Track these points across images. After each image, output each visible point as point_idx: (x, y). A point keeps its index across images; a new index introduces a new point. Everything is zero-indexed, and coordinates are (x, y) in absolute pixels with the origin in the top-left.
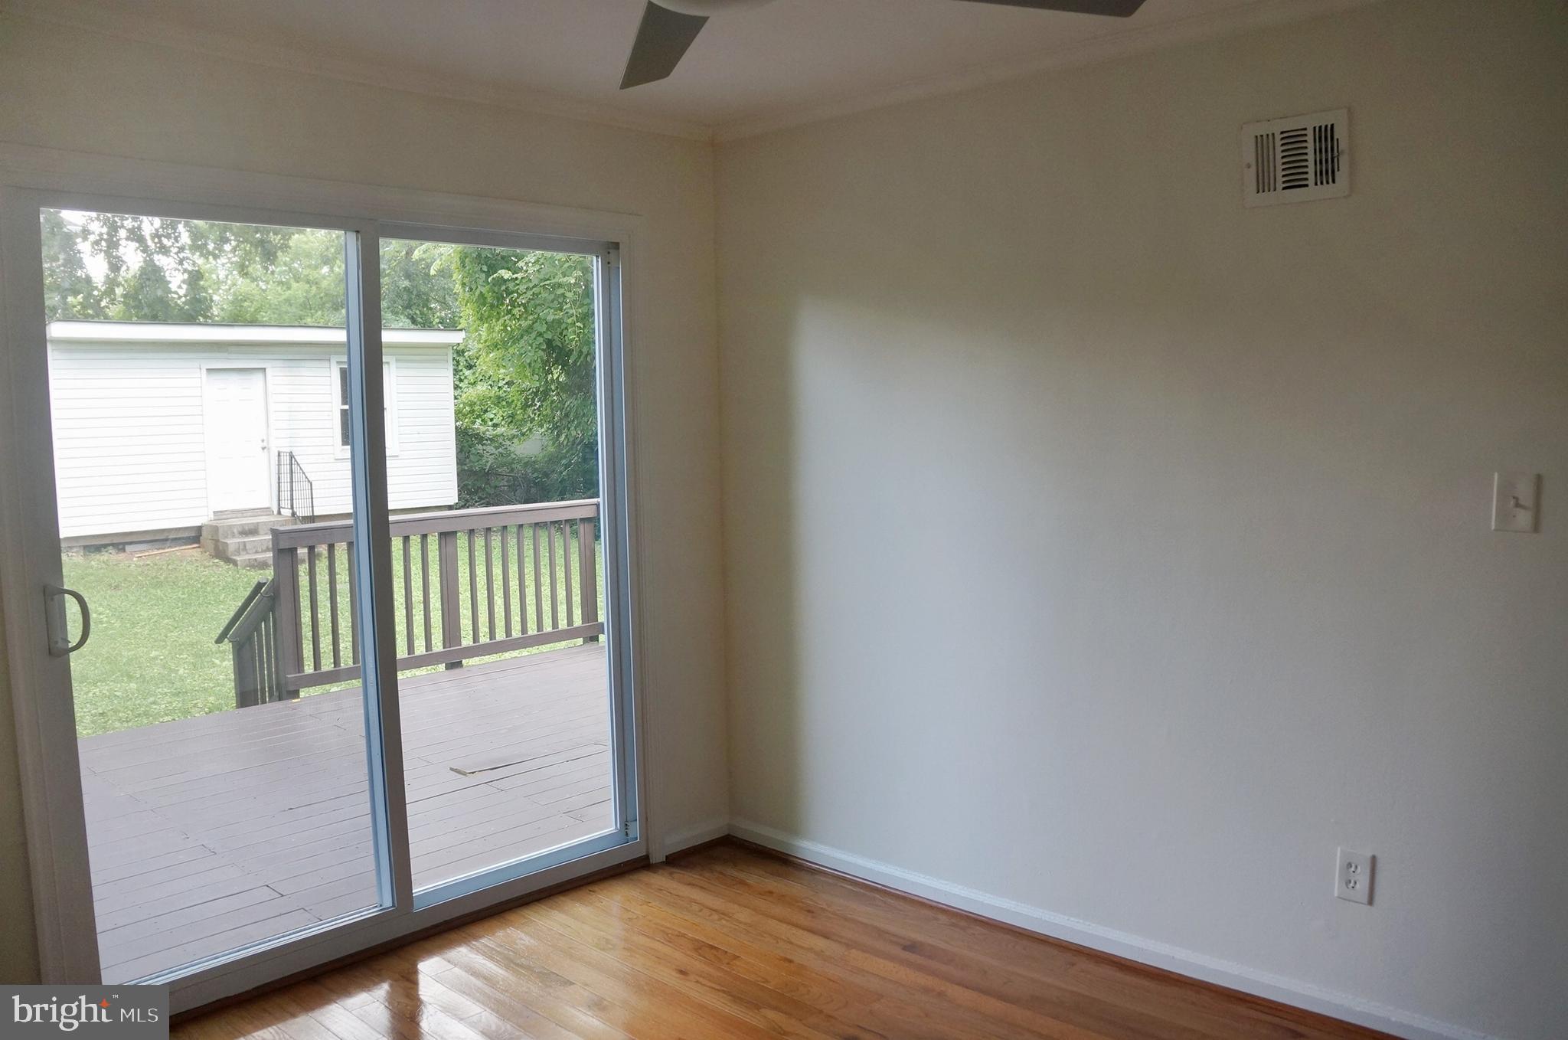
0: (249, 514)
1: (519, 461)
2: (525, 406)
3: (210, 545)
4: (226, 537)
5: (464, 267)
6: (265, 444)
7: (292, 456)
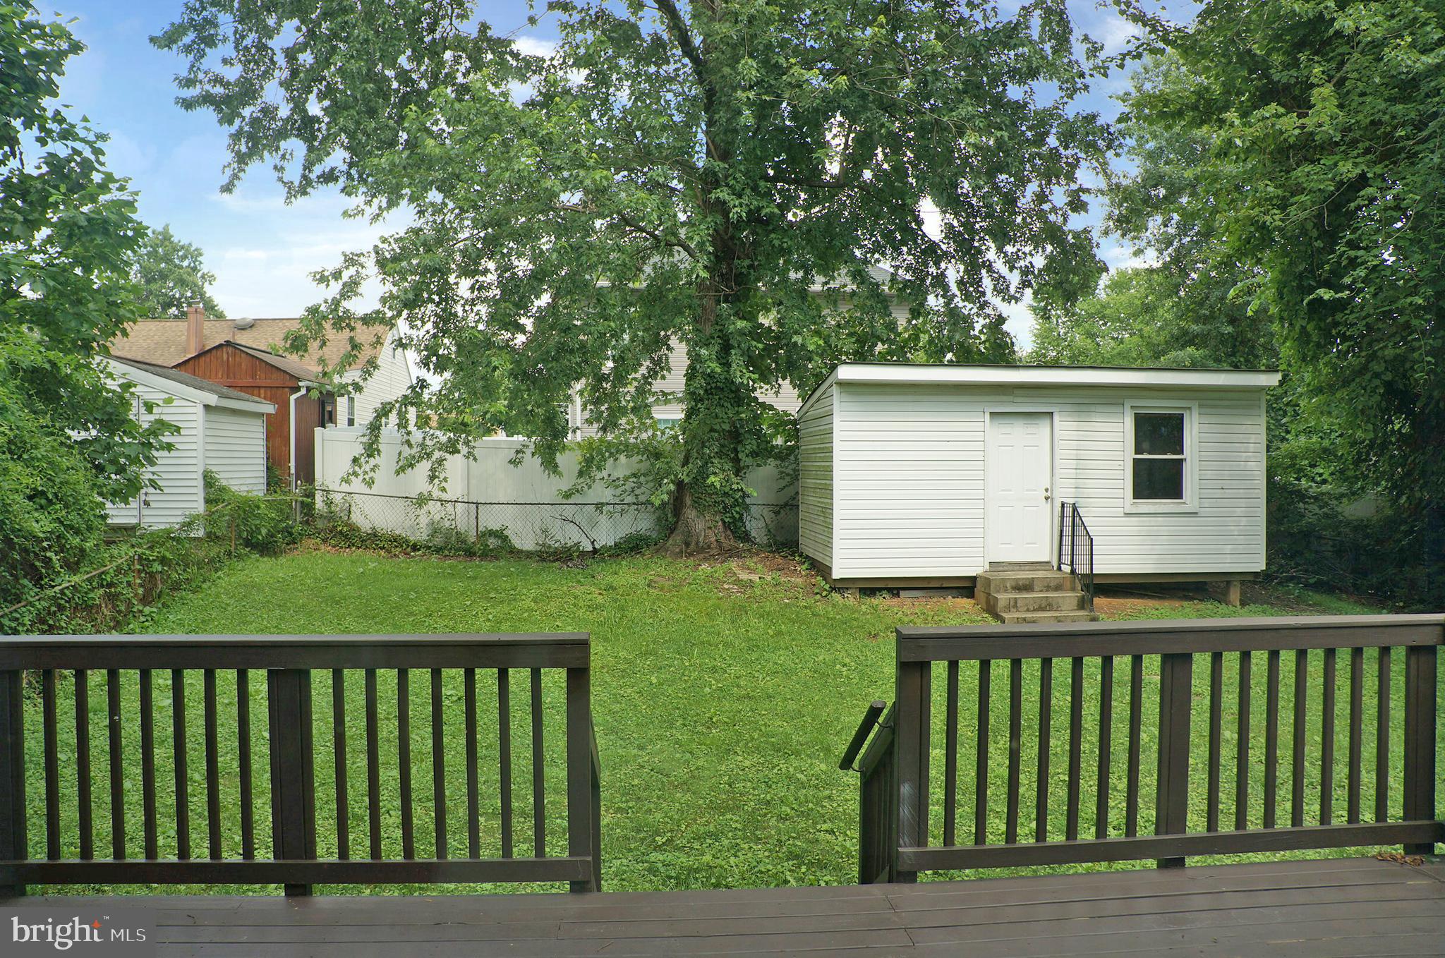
0: (1027, 568)
1: (1348, 523)
2: (1357, 462)
3: (983, 600)
4: (998, 592)
5: (1282, 298)
6: (1049, 494)
7: (1075, 509)
